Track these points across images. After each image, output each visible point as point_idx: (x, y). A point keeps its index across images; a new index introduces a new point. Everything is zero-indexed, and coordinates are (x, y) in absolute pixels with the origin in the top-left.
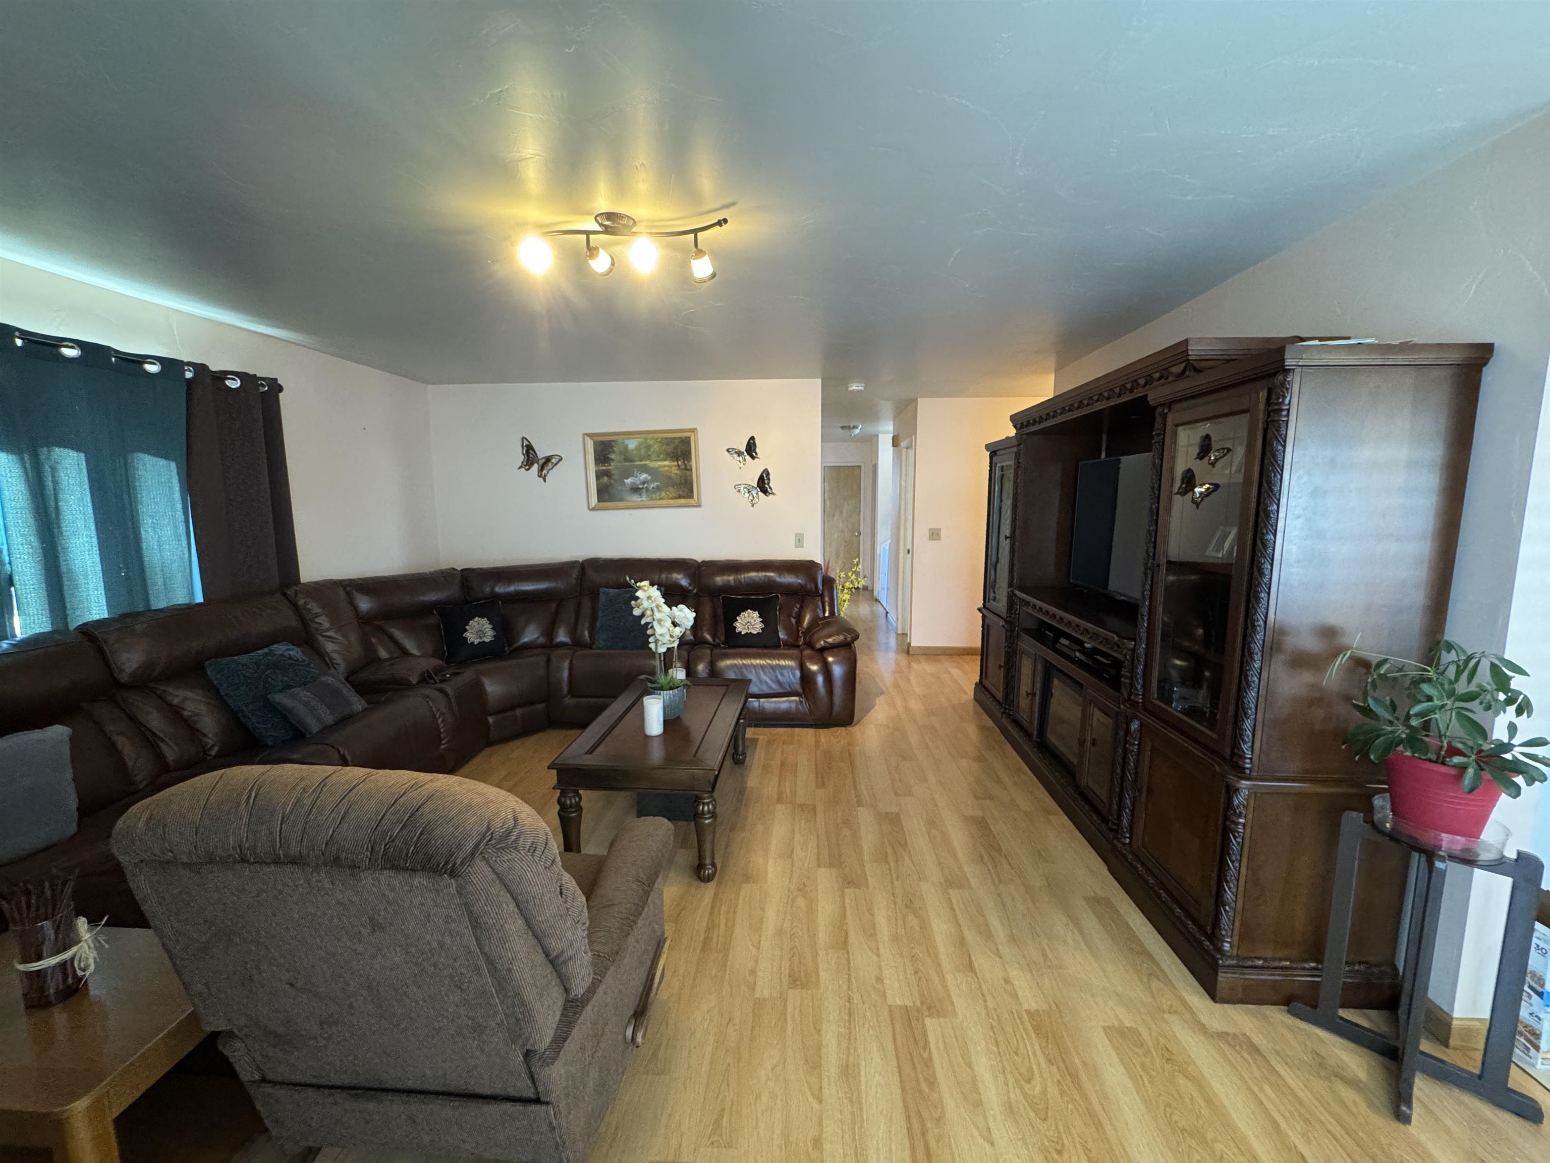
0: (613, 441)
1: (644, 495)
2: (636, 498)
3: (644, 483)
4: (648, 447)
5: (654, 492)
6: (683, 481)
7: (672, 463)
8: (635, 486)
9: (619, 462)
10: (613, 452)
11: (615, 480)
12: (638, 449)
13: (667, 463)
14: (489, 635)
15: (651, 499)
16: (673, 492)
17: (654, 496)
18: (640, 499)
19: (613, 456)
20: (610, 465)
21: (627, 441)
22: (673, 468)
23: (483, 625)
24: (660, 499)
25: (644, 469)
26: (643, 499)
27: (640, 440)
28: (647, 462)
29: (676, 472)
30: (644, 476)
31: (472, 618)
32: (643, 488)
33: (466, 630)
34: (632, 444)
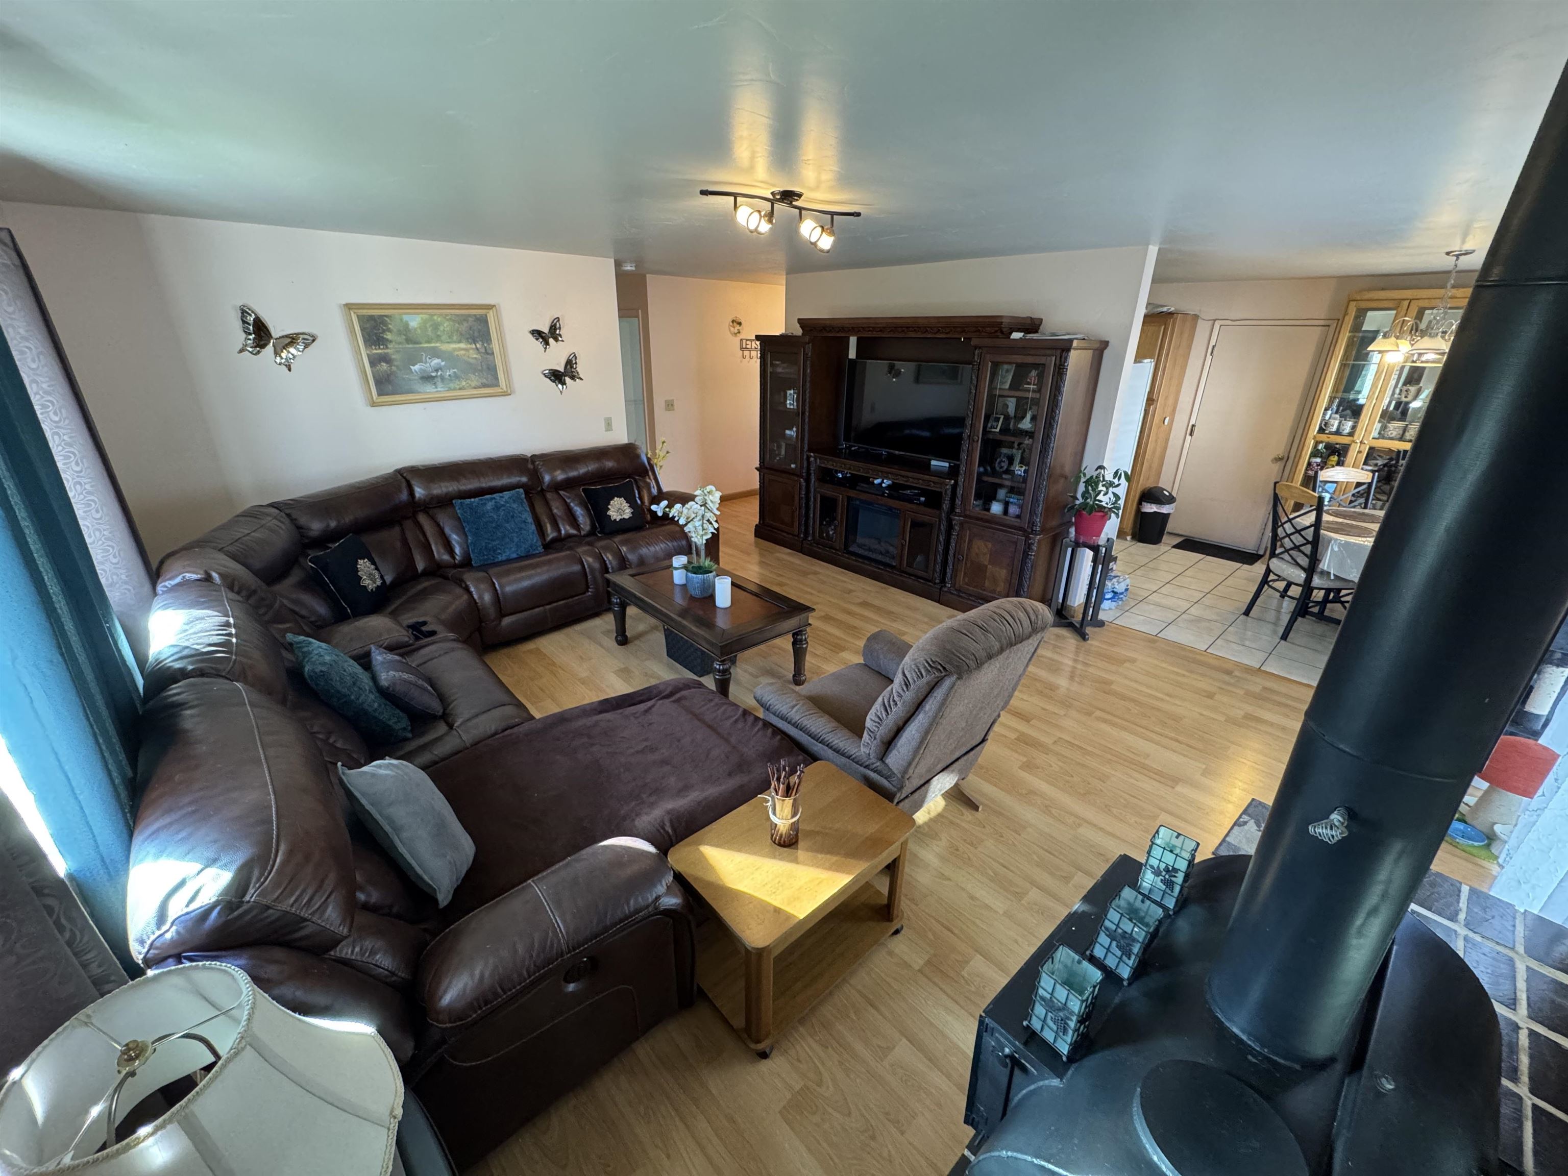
0: (386, 316)
1: (440, 384)
2: (429, 388)
3: (437, 371)
4: (436, 327)
5: (451, 380)
6: (484, 367)
7: (469, 346)
9: (400, 343)
10: (389, 330)
11: (397, 367)
12: (423, 326)
13: (462, 345)
15: (450, 389)
16: (475, 380)
17: (452, 385)
18: (435, 390)
19: (389, 336)
20: (387, 348)
21: (406, 318)
22: (471, 351)
24: (460, 389)
25: (435, 353)
26: (439, 389)
27: (425, 316)
28: (438, 345)
29: (475, 356)
30: (436, 361)
32: (436, 376)
34: (414, 321)
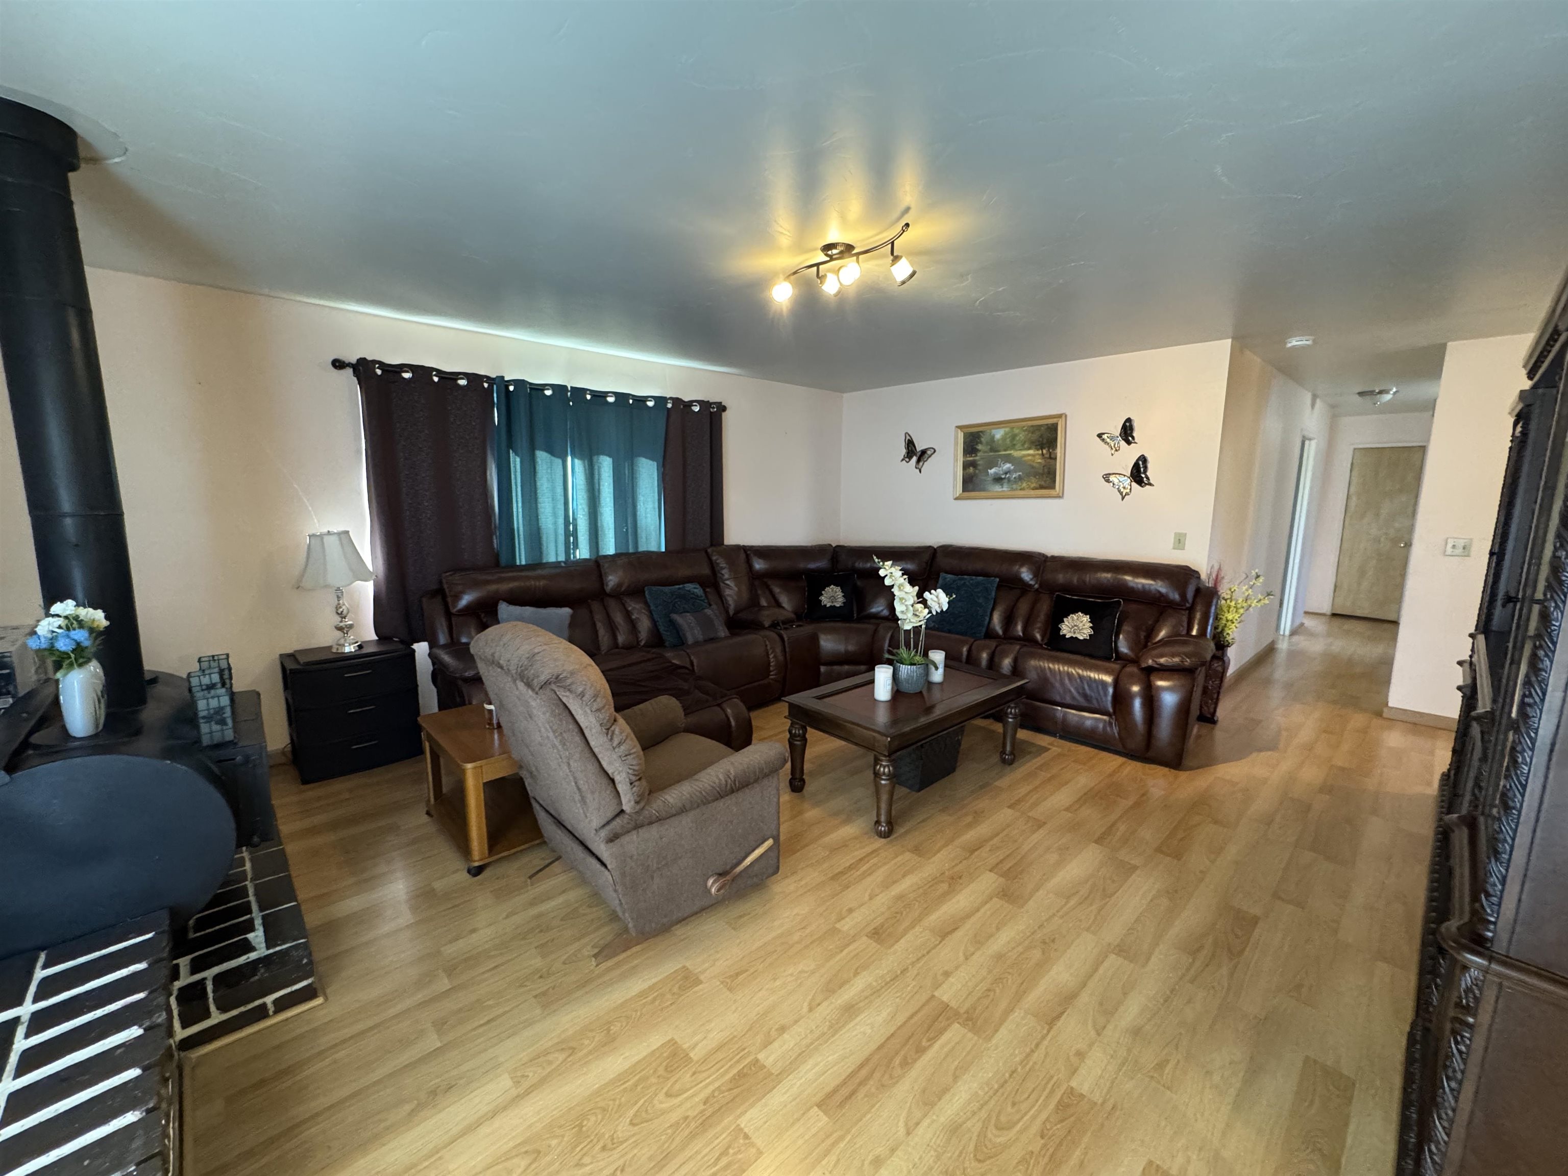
0: (981, 432)
1: (1005, 485)
2: (997, 488)
3: (1006, 473)
4: (1014, 437)
5: (1015, 482)
6: (1046, 470)
7: (1037, 452)
8: (996, 477)
9: (985, 452)
10: (981, 443)
11: (980, 471)
12: (1004, 439)
13: (1031, 452)
14: (839, 601)
15: (1012, 489)
16: (1034, 483)
17: (1014, 486)
18: (1001, 490)
19: (980, 447)
20: (976, 456)
21: (994, 431)
22: (1037, 457)
23: (836, 592)
24: (1021, 490)
25: (1008, 459)
26: (1004, 489)
27: (1007, 430)
28: (1012, 452)
29: (1039, 461)
30: (1008, 466)
31: (829, 586)
32: (1005, 478)
33: (822, 595)
34: (999, 434)
